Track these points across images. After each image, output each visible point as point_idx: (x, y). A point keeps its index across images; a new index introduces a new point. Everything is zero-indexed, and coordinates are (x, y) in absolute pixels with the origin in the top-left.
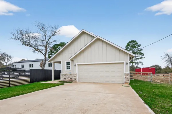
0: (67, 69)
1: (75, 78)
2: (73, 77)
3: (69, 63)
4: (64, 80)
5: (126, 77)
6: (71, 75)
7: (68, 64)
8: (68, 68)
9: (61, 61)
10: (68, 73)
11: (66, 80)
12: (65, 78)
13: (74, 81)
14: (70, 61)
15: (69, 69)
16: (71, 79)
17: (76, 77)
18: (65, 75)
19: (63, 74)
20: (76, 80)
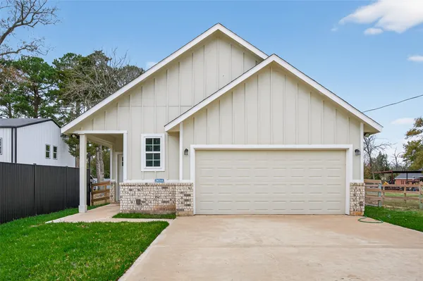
0: (149, 164)
1: (186, 200)
2: (178, 196)
3: (157, 141)
4: (135, 207)
5: (355, 195)
6: (165, 187)
7: (153, 144)
8: (153, 161)
9: (124, 132)
10: (151, 181)
11: (145, 208)
12: (138, 202)
13: (182, 210)
14: (162, 136)
15: (157, 164)
16: (164, 202)
17: (189, 195)
18: (139, 190)
19: (134, 186)
20: (188, 207)
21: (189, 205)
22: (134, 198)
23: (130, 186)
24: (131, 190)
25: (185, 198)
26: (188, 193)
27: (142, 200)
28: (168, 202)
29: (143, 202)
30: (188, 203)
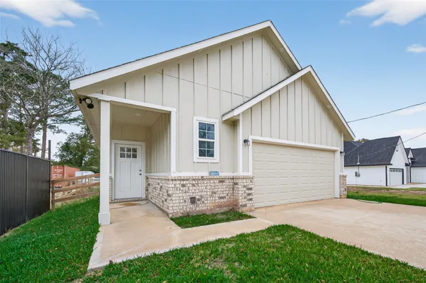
1: (249, 194)
2: (241, 191)
4: (189, 208)
6: (222, 181)
8: (206, 150)
9: (172, 110)
10: (206, 174)
11: (201, 207)
12: (193, 200)
13: (245, 205)
16: (221, 198)
17: (251, 189)
18: (193, 185)
19: (187, 180)
20: (250, 202)
21: (251, 200)
22: (187, 197)
23: (183, 180)
24: (183, 186)
25: (247, 192)
26: (250, 187)
27: (197, 197)
28: (225, 197)
29: (199, 200)
30: (251, 197)
